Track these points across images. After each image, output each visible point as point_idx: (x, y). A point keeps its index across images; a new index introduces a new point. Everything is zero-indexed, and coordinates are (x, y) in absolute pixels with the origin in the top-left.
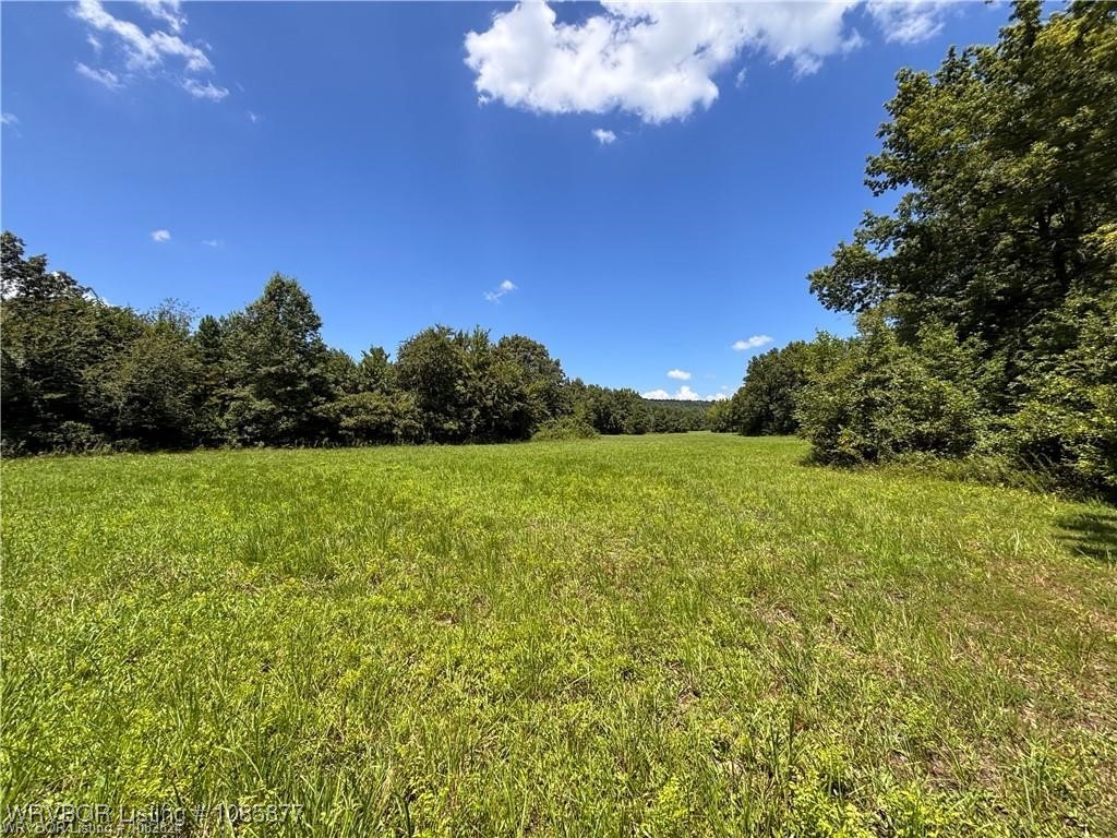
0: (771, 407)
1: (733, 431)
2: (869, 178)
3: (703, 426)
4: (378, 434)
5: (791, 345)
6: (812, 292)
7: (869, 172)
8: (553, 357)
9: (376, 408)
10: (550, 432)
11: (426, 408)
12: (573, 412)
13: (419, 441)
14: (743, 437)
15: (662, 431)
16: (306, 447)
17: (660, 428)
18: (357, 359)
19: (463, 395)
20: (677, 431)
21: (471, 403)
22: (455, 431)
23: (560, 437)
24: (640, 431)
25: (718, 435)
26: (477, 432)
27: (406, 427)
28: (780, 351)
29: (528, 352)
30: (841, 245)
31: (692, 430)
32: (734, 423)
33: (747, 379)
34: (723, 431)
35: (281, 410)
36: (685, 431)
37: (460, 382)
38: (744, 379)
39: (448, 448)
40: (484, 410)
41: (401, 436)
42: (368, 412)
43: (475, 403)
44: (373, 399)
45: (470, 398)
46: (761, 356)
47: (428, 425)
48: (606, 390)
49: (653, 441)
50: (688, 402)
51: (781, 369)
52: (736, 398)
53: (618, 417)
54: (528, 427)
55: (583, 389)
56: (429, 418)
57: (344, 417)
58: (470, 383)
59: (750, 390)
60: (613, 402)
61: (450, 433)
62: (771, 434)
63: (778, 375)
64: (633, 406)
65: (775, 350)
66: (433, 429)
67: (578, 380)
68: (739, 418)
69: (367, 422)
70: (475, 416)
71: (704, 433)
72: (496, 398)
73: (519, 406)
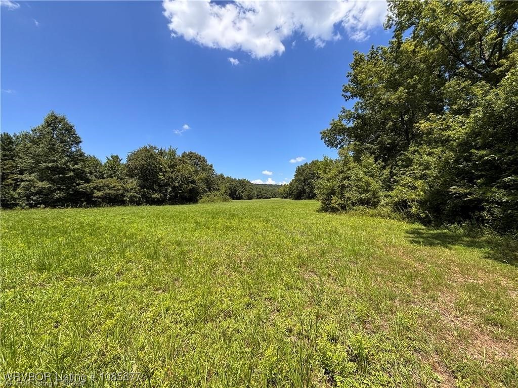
0: (305, 188)
1: (290, 198)
3: (277, 196)
4: (116, 200)
5: (313, 161)
6: (322, 139)
7: (344, 91)
8: (209, 163)
9: (114, 187)
10: (208, 199)
11: (142, 187)
12: (219, 189)
13: (138, 203)
14: (294, 201)
15: (260, 198)
16: (72, 207)
17: (259, 197)
18: (103, 161)
19: (163, 180)
20: (266, 198)
21: (167, 184)
22: (158, 199)
23: (213, 201)
24: (250, 198)
25: (283, 199)
26: (170, 199)
27: (131, 197)
28: (309, 164)
29: (197, 160)
30: (333, 120)
31: (272, 197)
32: (290, 194)
33: (296, 176)
34: (285, 198)
35: (56, 187)
36: (270, 198)
37: (161, 174)
38: (294, 176)
39: (155, 207)
40: (174, 188)
41: (129, 201)
42: (110, 189)
43: (169, 185)
44: (113, 182)
45: (166, 182)
46: (301, 166)
47: (144, 196)
48: (235, 179)
49: (256, 203)
50: (271, 186)
51: (309, 171)
52: (291, 184)
53: (240, 192)
54: (197, 196)
55: (224, 178)
56: (144, 192)
57: (96, 191)
58: (166, 175)
59: (297, 180)
60: (238, 185)
61: (156, 200)
62: (305, 199)
63: (308, 174)
64: (247, 187)
65: (307, 163)
66: (146, 198)
67: (222, 174)
68: (292, 192)
69: (109, 194)
70: (169, 191)
71: (278, 199)
72: (180, 182)
73: (192, 186)
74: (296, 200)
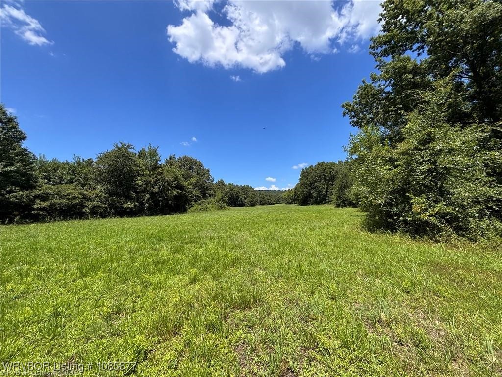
0: (312, 192)
1: (295, 204)
2: (371, 50)
3: (282, 202)
4: (69, 212)
5: (319, 163)
6: (344, 115)
8: (206, 167)
9: (68, 195)
10: (200, 207)
11: (112, 194)
13: (104, 215)
15: (263, 204)
17: (262, 203)
19: (141, 186)
20: (270, 204)
21: (145, 191)
22: (131, 209)
23: (206, 210)
24: (253, 205)
25: (288, 205)
27: (93, 207)
28: (314, 166)
29: (190, 165)
31: (277, 203)
32: (295, 199)
33: (300, 179)
34: (290, 203)
36: (273, 204)
37: (139, 178)
40: (153, 195)
41: (89, 213)
43: (147, 191)
45: (144, 188)
46: (306, 169)
47: (111, 206)
48: (237, 186)
49: (258, 210)
50: (275, 192)
51: (315, 174)
52: (296, 188)
53: (243, 198)
54: (185, 204)
55: (224, 185)
56: (113, 201)
57: (38, 201)
58: (144, 178)
59: (302, 184)
60: (240, 191)
61: (128, 210)
62: (312, 205)
63: (314, 177)
64: (249, 193)
65: (312, 166)
66: (116, 208)
67: (221, 180)
68: (297, 197)
69: (59, 204)
70: (146, 198)
71: (282, 205)
72: (161, 188)
73: (178, 192)
74: (302, 205)
